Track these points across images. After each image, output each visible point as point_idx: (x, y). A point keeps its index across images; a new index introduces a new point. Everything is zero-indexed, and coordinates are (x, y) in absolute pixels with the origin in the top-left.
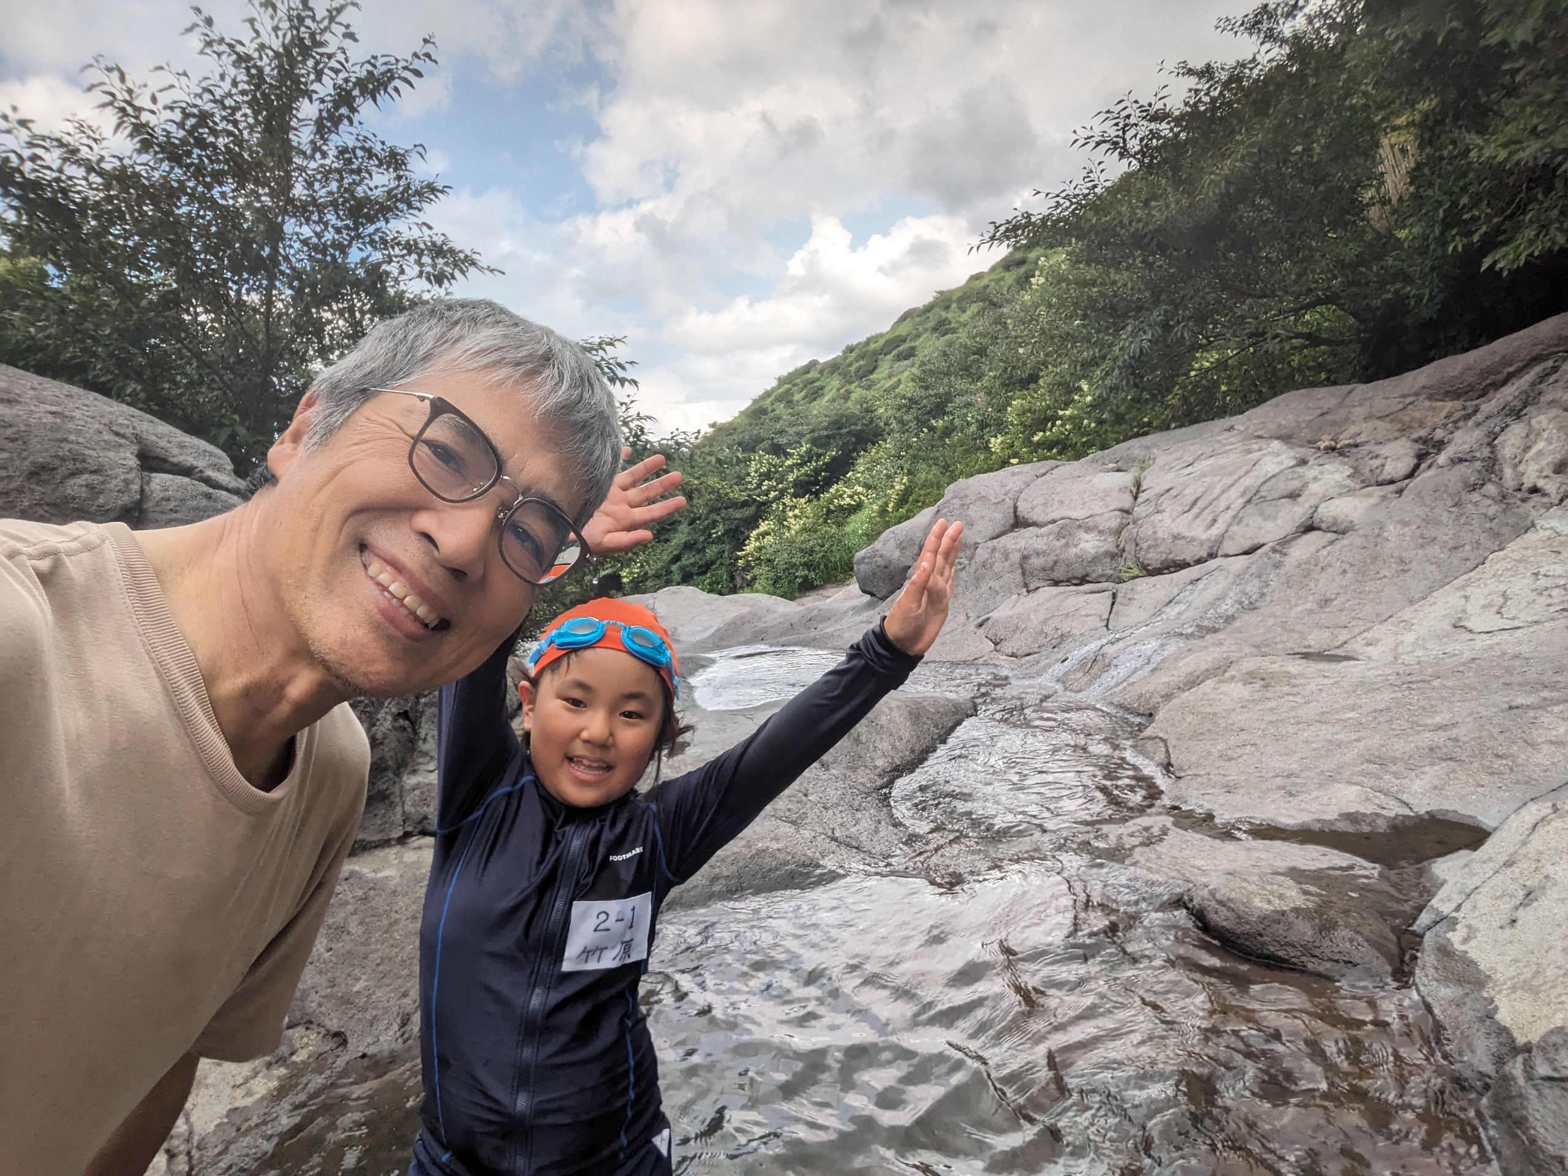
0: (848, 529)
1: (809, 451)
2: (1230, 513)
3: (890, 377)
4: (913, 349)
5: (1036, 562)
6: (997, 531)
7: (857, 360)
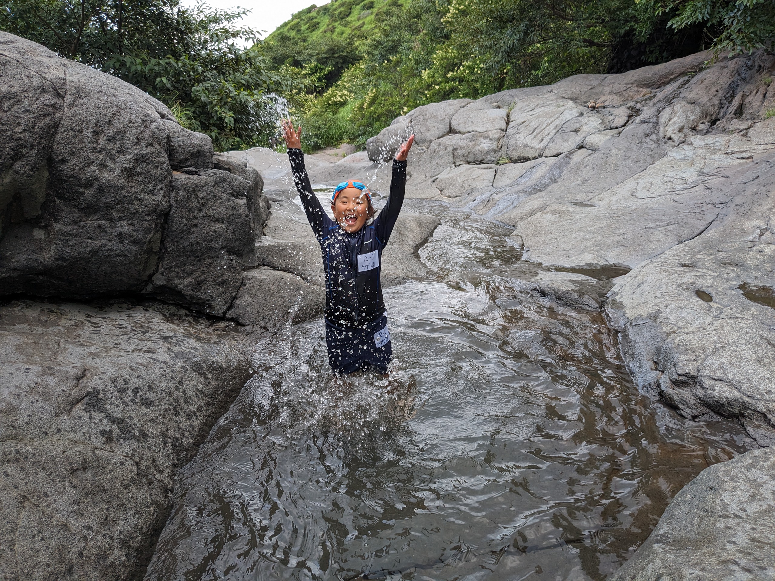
1: (316, 66)
2: (549, 137)
3: (358, 19)
4: (373, 3)
5: (459, 151)
6: (441, 134)
7: (339, 7)
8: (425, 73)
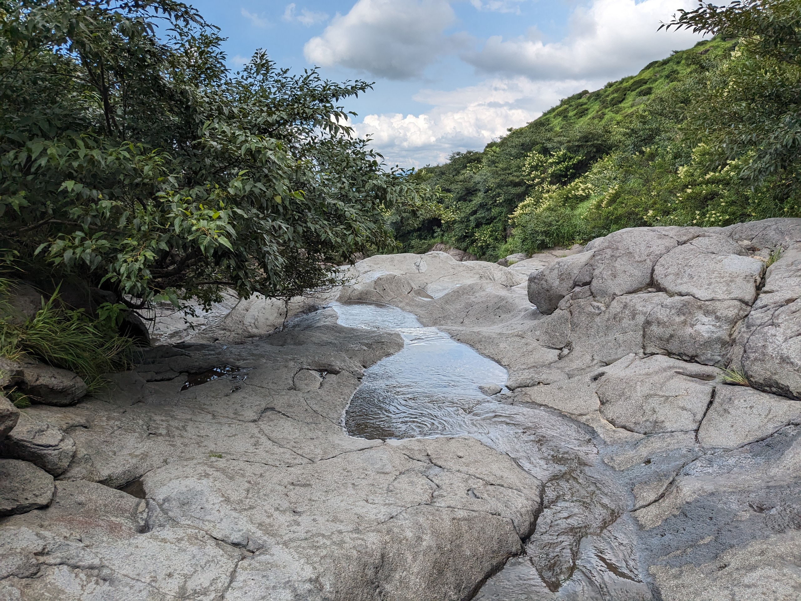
0: (577, 212)
1: (565, 155)
3: (632, 106)
4: (650, 89)
5: (655, 329)
6: (635, 286)
7: (613, 93)
8: (682, 170)
